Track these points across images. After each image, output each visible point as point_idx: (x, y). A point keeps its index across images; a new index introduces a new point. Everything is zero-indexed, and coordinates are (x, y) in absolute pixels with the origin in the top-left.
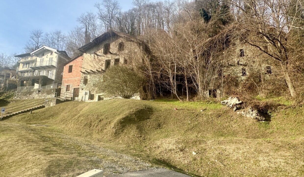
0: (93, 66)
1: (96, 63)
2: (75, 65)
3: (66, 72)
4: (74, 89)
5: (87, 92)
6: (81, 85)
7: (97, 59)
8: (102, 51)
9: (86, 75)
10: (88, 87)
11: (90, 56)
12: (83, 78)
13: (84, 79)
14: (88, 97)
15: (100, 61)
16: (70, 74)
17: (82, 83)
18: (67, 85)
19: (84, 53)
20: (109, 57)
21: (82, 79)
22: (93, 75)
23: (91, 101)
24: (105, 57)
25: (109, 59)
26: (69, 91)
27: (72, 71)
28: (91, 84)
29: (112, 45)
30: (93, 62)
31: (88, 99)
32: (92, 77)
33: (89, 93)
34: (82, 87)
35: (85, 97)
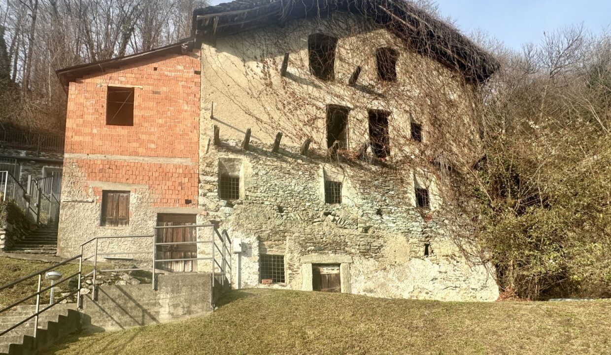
1: (280, 106)
2: (154, 93)
3: (89, 118)
4: (162, 217)
5: (246, 241)
6: (202, 200)
7: (282, 92)
8: (301, 60)
9: (232, 156)
10: (247, 218)
11: (243, 69)
12: (216, 170)
13: (219, 175)
14: (257, 266)
15: (299, 102)
16: (121, 131)
17: (210, 191)
18: (105, 193)
19: (205, 46)
20: (341, 94)
21: (206, 173)
22: (270, 163)
23: (276, 286)
24: (322, 92)
25: (343, 103)
26: (127, 223)
27: (136, 120)
28: (267, 203)
29: (347, 47)
30: (263, 99)
31: (257, 277)
32: (267, 173)
33: (257, 249)
34: (216, 214)
35: (240, 269)
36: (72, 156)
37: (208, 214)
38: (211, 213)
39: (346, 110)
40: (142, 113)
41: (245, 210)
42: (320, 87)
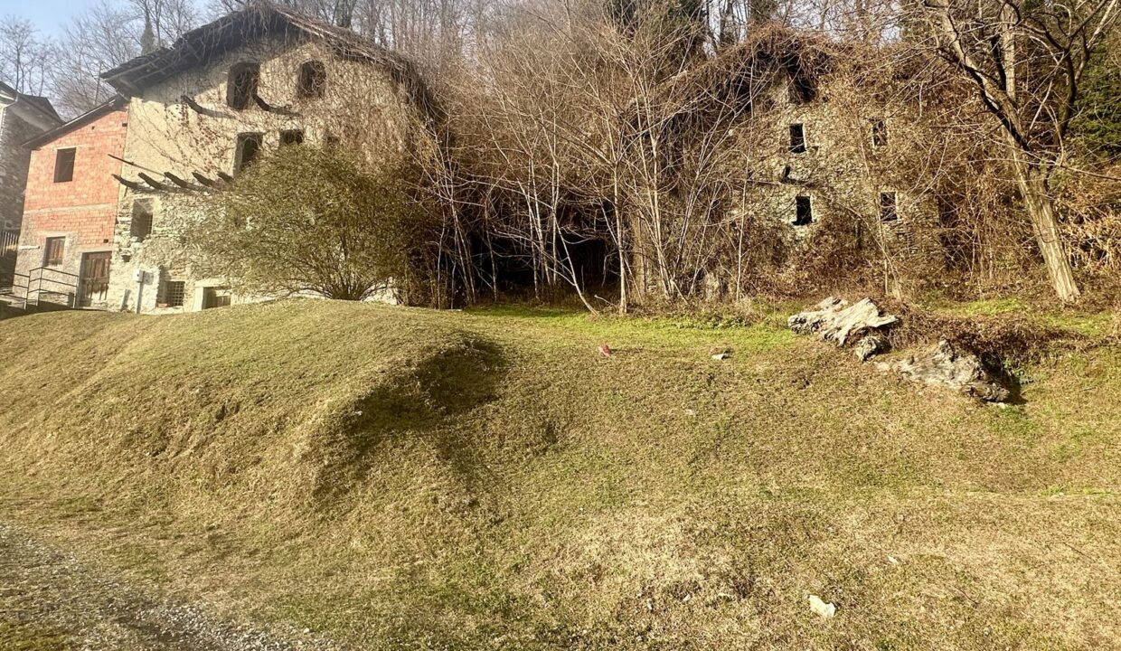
0: (178, 157)
1: (194, 143)
2: (90, 149)
3: (42, 179)
4: (86, 256)
5: (149, 271)
6: (117, 238)
7: (197, 128)
8: (219, 93)
9: (145, 197)
10: (153, 250)
11: (164, 113)
12: (131, 210)
13: (134, 215)
14: (156, 292)
15: (211, 135)
16: (63, 186)
17: (125, 229)
18: (49, 240)
19: (133, 99)
20: (254, 120)
21: (122, 215)
22: (178, 198)
23: (171, 310)
24: (236, 122)
25: (256, 130)
26: (61, 263)
27: (74, 176)
28: (170, 235)
29: (268, 70)
30: (179, 139)
31: (155, 302)
32: (175, 208)
33: (158, 277)
34: (127, 249)
35: (140, 295)
36: (29, 212)
37: (120, 250)
38: (123, 249)
39: (259, 136)
40: (80, 168)
41: (152, 243)
42: (235, 118)
